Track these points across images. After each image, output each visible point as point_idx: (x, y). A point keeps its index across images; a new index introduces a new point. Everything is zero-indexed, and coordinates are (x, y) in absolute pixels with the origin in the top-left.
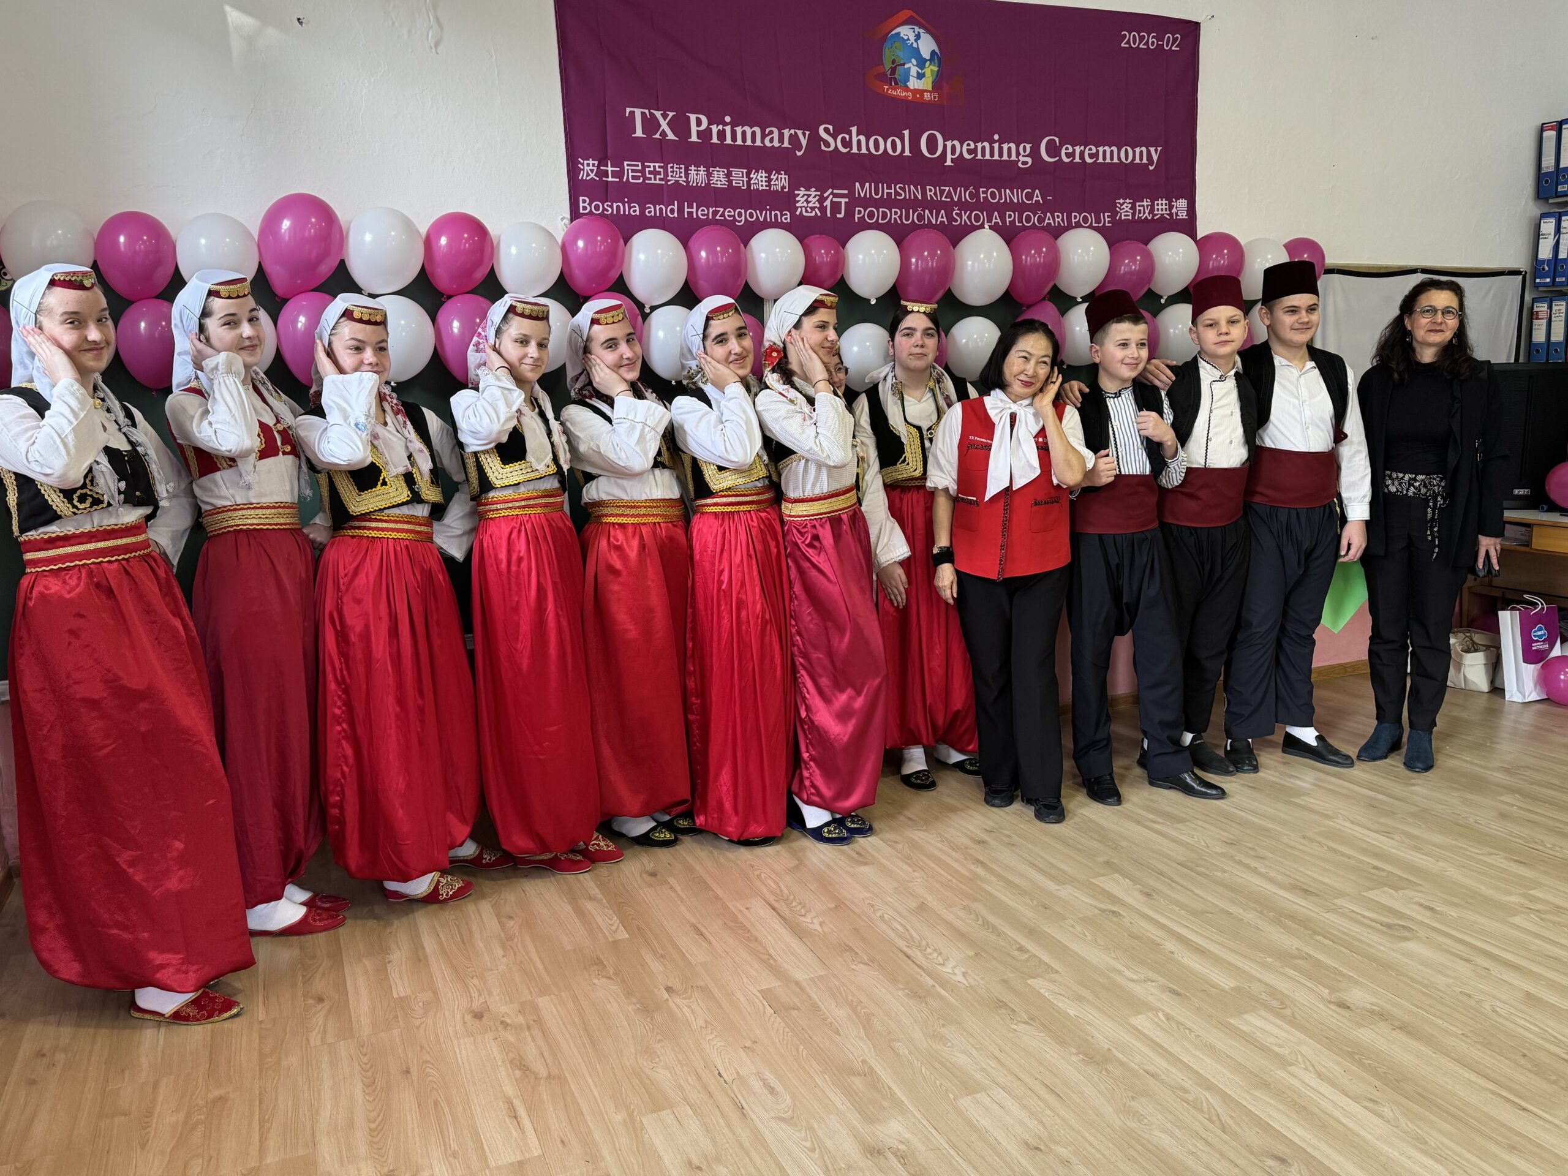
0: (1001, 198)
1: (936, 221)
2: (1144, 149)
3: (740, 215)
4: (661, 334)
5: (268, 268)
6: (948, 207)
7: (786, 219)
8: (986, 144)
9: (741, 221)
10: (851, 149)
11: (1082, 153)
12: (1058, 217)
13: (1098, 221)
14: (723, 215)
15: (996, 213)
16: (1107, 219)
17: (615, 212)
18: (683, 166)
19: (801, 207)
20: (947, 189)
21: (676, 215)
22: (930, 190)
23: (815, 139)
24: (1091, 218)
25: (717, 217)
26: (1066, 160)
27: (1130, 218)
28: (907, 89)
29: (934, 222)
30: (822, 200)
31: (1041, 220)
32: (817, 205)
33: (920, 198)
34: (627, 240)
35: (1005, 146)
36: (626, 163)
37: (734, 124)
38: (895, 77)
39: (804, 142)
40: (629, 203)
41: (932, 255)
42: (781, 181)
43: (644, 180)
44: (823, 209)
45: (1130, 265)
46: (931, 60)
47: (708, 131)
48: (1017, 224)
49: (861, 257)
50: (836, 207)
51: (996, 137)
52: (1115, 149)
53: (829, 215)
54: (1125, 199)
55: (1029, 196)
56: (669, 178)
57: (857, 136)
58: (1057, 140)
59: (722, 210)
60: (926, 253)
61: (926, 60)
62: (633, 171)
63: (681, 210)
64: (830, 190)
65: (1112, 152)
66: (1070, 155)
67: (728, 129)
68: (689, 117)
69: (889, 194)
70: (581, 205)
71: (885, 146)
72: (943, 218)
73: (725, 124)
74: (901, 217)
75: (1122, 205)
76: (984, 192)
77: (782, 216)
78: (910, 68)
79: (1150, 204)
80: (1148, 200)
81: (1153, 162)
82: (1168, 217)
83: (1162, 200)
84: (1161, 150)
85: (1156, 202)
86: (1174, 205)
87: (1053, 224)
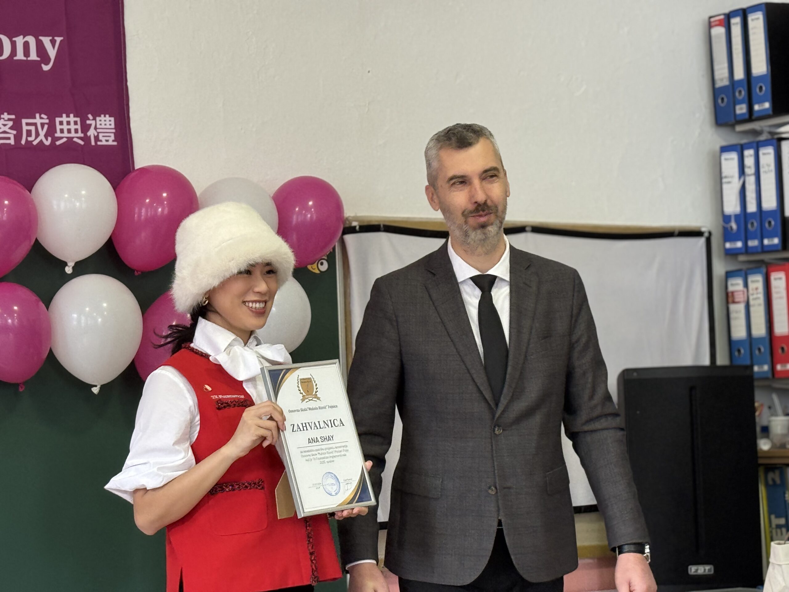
2: (31, 40)
27: (12, 142)
79: (47, 121)
80: (43, 116)
81: (49, 59)
82: (82, 143)
83: (68, 116)
84: (61, 41)
85: (58, 120)
86: (90, 125)
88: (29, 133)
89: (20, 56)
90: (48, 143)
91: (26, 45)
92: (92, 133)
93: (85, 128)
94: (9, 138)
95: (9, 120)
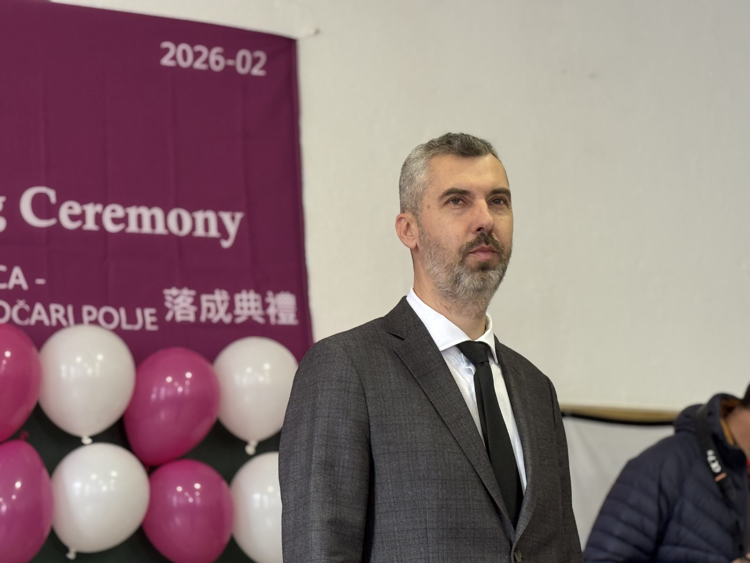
2: (211, 216)
11: (98, 218)
13: (132, 319)
16: (149, 319)
24: (120, 316)
26: (68, 224)
27: (191, 318)
31: (24, 314)
45: (172, 387)
52: (158, 213)
54: (181, 289)
55: (4, 277)
58: (52, 194)
65: (153, 219)
75: (175, 297)
79: (227, 297)
80: (224, 292)
81: (229, 236)
82: (261, 320)
83: (248, 293)
84: (241, 218)
85: (237, 296)
86: (270, 303)
87: (47, 322)
88: (209, 310)
89: (200, 232)
90: (227, 319)
91: (206, 222)
92: (271, 311)
93: (265, 306)
94: (187, 315)
95: (189, 296)
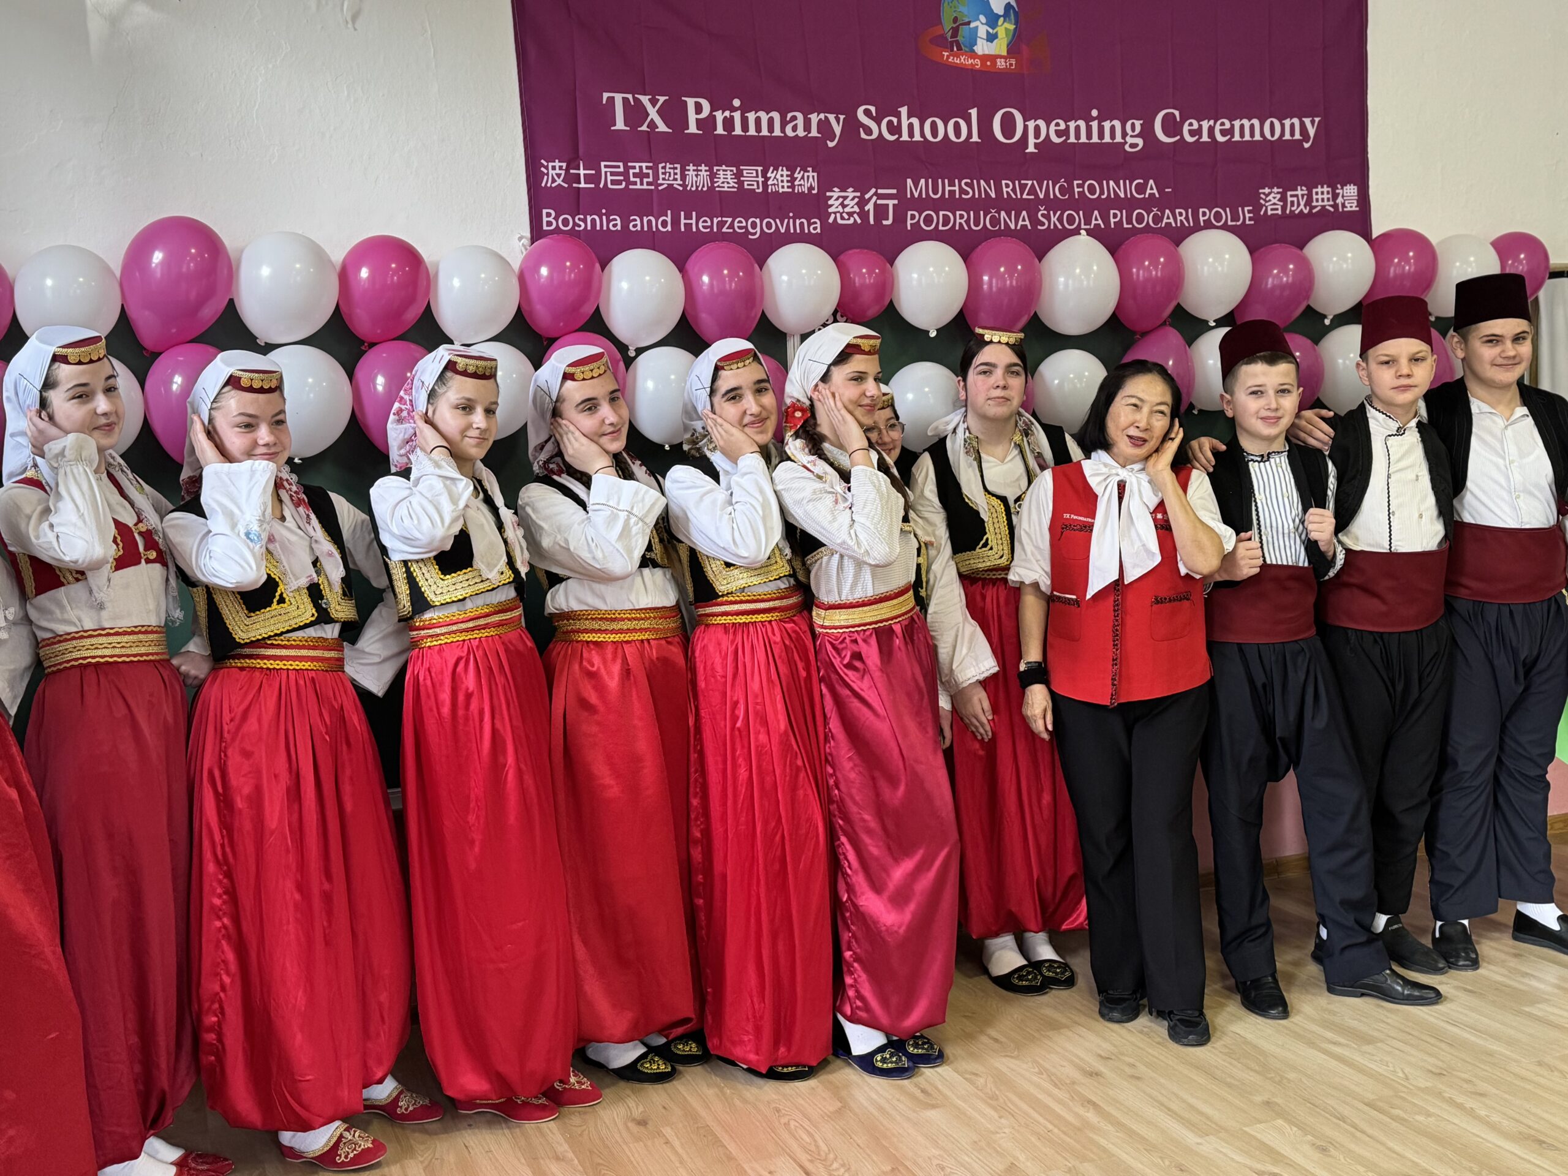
0: (1102, 192)
1: (1016, 225)
2: (1296, 121)
3: (754, 225)
4: (650, 385)
5: (133, 313)
6: (1031, 207)
7: (815, 229)
8: (1082, 123)
9: (755, 234)
10: (901, 136)
11: (1211, 130)
12: (1181, 214)
13: (1235, 218)
14: (731, 226)
15: (1096, 212)
16: (1247, 215)
17: (589, 228)
18: (678, 166)
19: (835, 213)
20: (1030, 183)
21: (669, 228)
22: (1007, 186)
23: (852, 125)
24: (1226, 215)
25: (724, 230)
26: (1189, 139)
27: (1279, 212)
28: (973, 55)
29: (1013, 227)
30: (862, 203)
31: (1157, 219)
32: (856, 209)
33: (993, 195)
34: (604, 264)
35: (1107, 125)
36: (603, 164)
37: (744, 110)
38: (958, 39)
39: (838, 129)
40: (608, 216)
41: (1011, 270)
42: (807, 180)
43: (627, 186)
44: (864, 215)
45: (1280, 276)
46: (1006, 15)
47: (711, 119)
48: (1125, 226)
49: (915, 276)
50: (881, 211)
51: (1095, 113)
52: (1256, 122)
53: (872, 222)
54: (1271, 188)
55: (1141, 189)
56: (661, 181)
57: (908, 119)
58: (1177, 113)
59: (730, 220)
60: (1002, 269)
61: (999, 16)
62: (612, 174)
63: (676, 222)
64: (873, 190)
65: (1252, 127)
66: (1197, 133)
67: (737, 116)
68: (686, 102)
69: (952, 193)
70: (545, 219)
71: (946, 130)
72: (1024, 221)
73: (733, 109)
74: (968, 222)
75: (1267, 195)
76: (1079, 186)
77: (809, 225)
78: (977, 27)
79: (1306, 192)
80: (1304, 188)
81: (1309, 137)
82: (1332, 209)
83: (1322, 187)
84: (1319, 122)
85: (1314, 190)
86: (1339, 194)
87: (1174, 225)
88: (1292, 203)
89: (1287, 136)
90: (1306, 211)
91: (1292, 126)
92: (1339, 200)
93: (1335, 196)
94: (1277, 209)
95: (1278, 193)
